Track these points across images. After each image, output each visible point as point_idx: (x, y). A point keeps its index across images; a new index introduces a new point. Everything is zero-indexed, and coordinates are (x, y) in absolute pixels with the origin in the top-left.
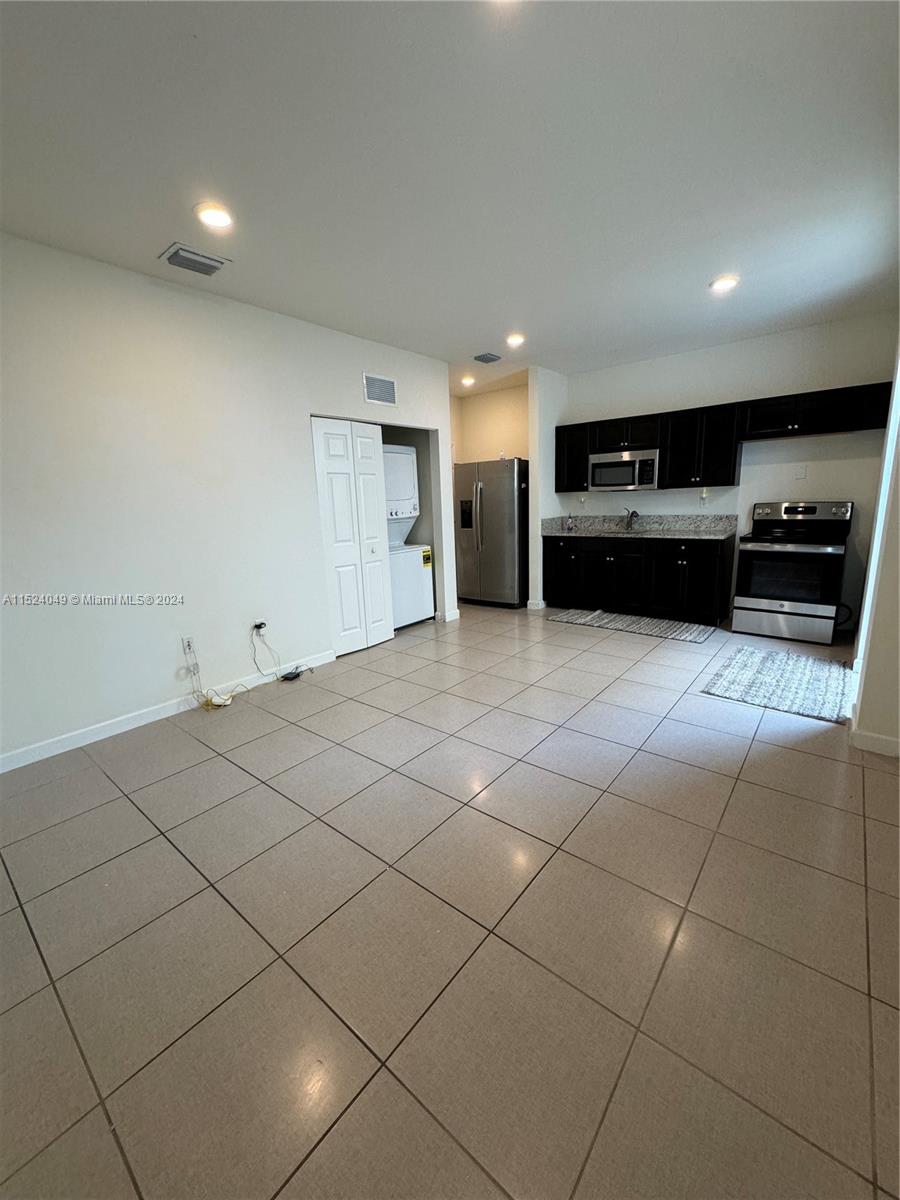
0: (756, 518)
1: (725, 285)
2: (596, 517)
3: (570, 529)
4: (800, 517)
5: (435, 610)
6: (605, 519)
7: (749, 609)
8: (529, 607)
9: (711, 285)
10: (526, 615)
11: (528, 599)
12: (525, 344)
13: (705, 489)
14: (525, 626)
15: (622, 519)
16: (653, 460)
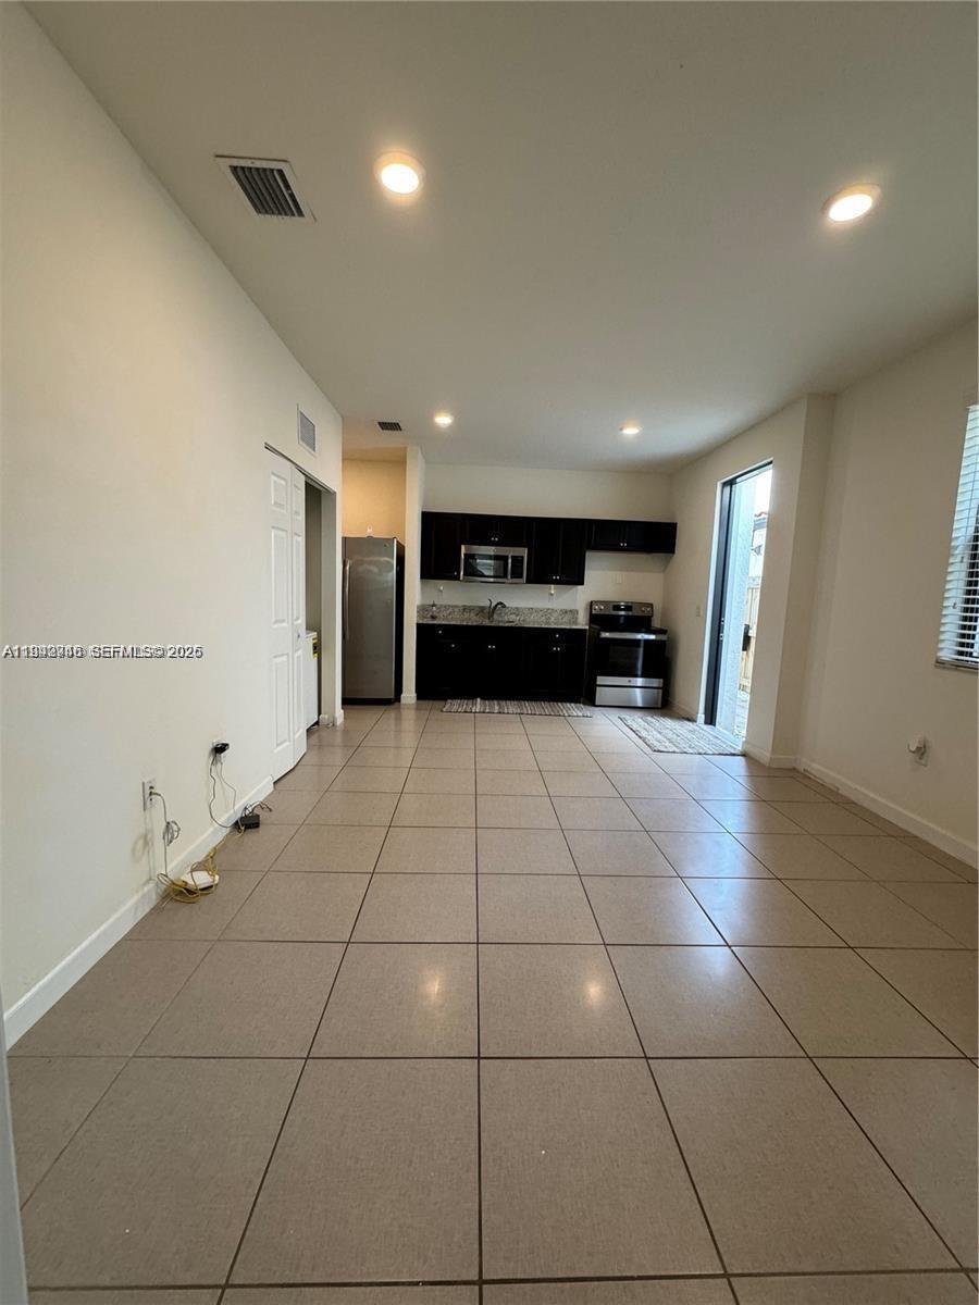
0: (594, 612)
1: (631, 431)
2: (456, 606)
3: (433, 617)
4: (623, 613)
5: (319, 713)
6: (465, 609)
7: (609, 687)
8: (403, 701)
9: (621, 429)
10: (399, 708)
11: (401, 692)
12: (450, 427)
13: (552, 586)
14: (398, 719)
15: (482, 609)
16: (523, 557)
